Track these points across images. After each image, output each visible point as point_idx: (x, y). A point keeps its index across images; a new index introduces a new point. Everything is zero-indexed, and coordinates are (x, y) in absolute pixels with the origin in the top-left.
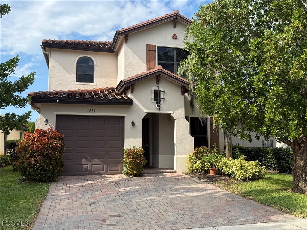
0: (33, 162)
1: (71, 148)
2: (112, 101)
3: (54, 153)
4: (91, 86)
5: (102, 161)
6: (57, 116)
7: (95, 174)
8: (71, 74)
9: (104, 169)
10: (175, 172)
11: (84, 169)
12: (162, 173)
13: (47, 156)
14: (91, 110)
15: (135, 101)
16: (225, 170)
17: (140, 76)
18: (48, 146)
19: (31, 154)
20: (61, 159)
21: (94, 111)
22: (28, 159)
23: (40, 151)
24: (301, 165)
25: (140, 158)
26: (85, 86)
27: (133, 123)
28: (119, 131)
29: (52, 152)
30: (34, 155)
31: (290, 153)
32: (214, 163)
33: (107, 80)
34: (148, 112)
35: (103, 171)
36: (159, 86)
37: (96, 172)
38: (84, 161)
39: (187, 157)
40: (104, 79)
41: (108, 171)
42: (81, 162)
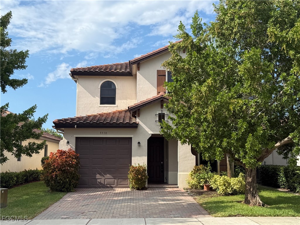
0: (54, 176)
1: (88, 164)
2: (120, 125)
3: (70, 169)
4: (113, 107)
5: (113, 176)
6: (77, 138)
7: (108, 187)
8: (95, 97)
9: (115, 183)
10: (178, 187)
11: (98, 182)
12: (165, 188)
13: (64, 172)
14: (104, 133)
15: (141, 123)
16: (212, 185)
17: (144, 103)
18: (65, 163)
19: (53, 169)
20: (76, 174)
21: (106, 133)
22: (51, 173)
23: (59, 168)
24: (249, 181)
25: (141, 174)
26: (108, 107)
27: (139, 143)
28: (128, 150)
29: (69, 168)
30: (55, 170)
31: (296, 172)
32: (208, 179)
33: (127, 101)
34: (153, 133)
35: (114, 185)
36: (163, 109)
37: (108, 185)
38: (98, 176)
39: (188, 174)
40: (125, 101)
41: (118, 185)
42: (96, 176)
